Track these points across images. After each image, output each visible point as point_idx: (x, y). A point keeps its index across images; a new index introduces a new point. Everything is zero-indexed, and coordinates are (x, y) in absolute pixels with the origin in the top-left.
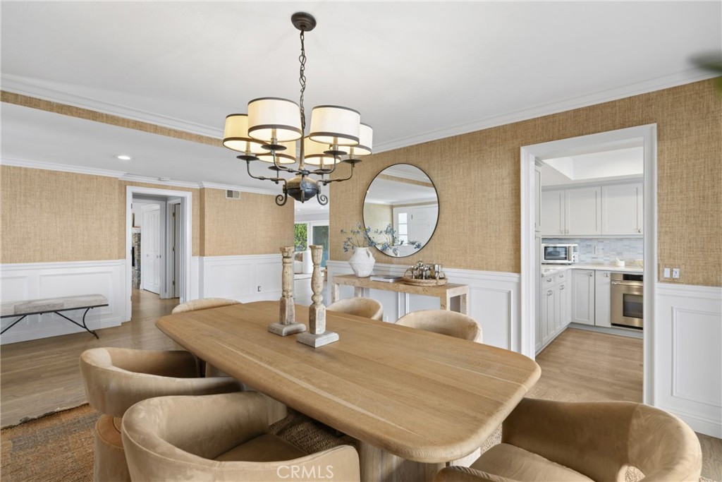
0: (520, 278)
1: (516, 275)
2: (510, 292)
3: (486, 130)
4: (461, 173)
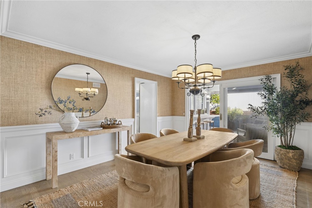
0: (135, 120)
1: (133, 119)
2: (132, 125)
3: (125, 67)
4: (116, 80)
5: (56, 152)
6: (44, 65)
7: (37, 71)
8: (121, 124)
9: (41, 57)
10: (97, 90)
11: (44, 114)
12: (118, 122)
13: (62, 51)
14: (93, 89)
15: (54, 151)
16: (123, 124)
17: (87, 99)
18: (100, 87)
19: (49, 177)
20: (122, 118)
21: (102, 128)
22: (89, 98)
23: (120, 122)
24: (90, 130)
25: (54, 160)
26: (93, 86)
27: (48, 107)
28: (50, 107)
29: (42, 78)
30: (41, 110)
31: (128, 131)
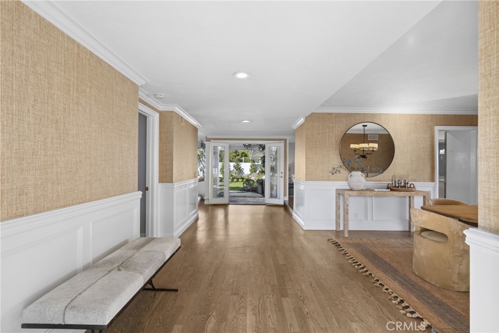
1: (433, 183)
2: (431, 190)
5: (347, 206)
6: (334, 129)
7: (329, 136)
8: (414, 187)
9: (332, 123)
10: (376, 145)
11: (336, 172)
12: (409, 185)
13: (348, 114)
14: (371, 145)
15: (345, 205)
16: (417, 189)
17: (364, 157)
18: (377, 140)
19: (342, 228)
20: (415, 181)
21: (389, 190)
22: (367, 155)
23: (412, 185)
24: (376, 190)
25: (346, 213)
26: (369, 139)
27: (339, 167)
28: (341, 167)
29: (332, 141)
30: (334, 169)
31: (424, 197)
